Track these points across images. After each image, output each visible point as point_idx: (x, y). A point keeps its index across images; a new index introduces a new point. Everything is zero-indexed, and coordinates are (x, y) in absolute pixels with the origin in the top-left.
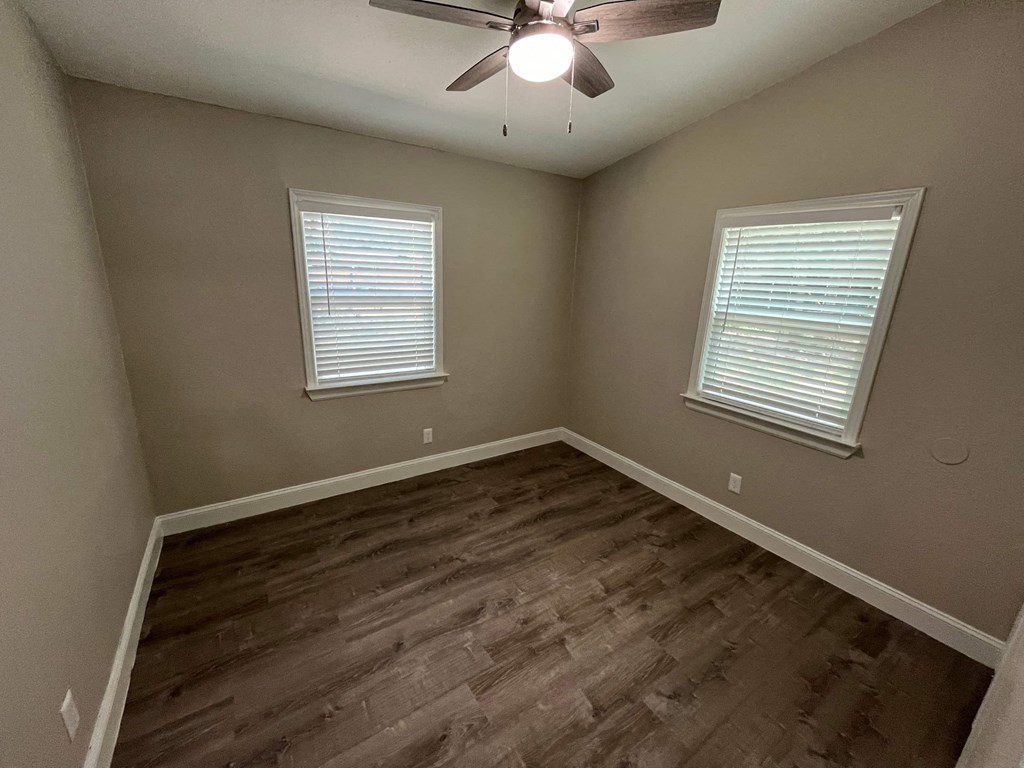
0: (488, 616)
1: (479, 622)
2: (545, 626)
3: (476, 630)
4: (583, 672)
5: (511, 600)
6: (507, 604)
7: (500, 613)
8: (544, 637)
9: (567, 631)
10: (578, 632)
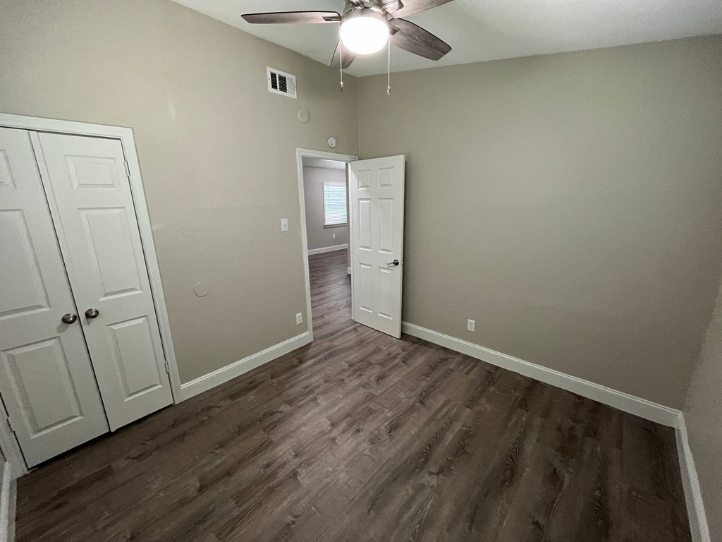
0: (382, 428)
1: (387, 423)
2: (344, 432)
3: (387, 419)
4: (320, 413)
5: (372, 444)
6: (375, 440)
7: (377, 432)
8: (344, 425)
9: (330, 432)
10: (322, 433)
